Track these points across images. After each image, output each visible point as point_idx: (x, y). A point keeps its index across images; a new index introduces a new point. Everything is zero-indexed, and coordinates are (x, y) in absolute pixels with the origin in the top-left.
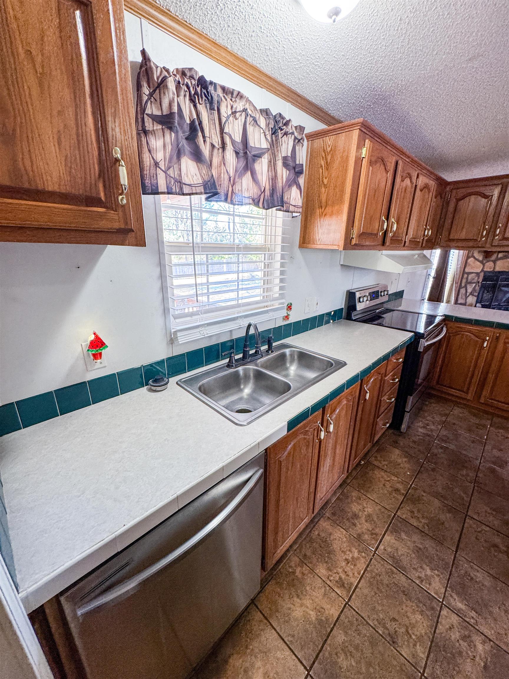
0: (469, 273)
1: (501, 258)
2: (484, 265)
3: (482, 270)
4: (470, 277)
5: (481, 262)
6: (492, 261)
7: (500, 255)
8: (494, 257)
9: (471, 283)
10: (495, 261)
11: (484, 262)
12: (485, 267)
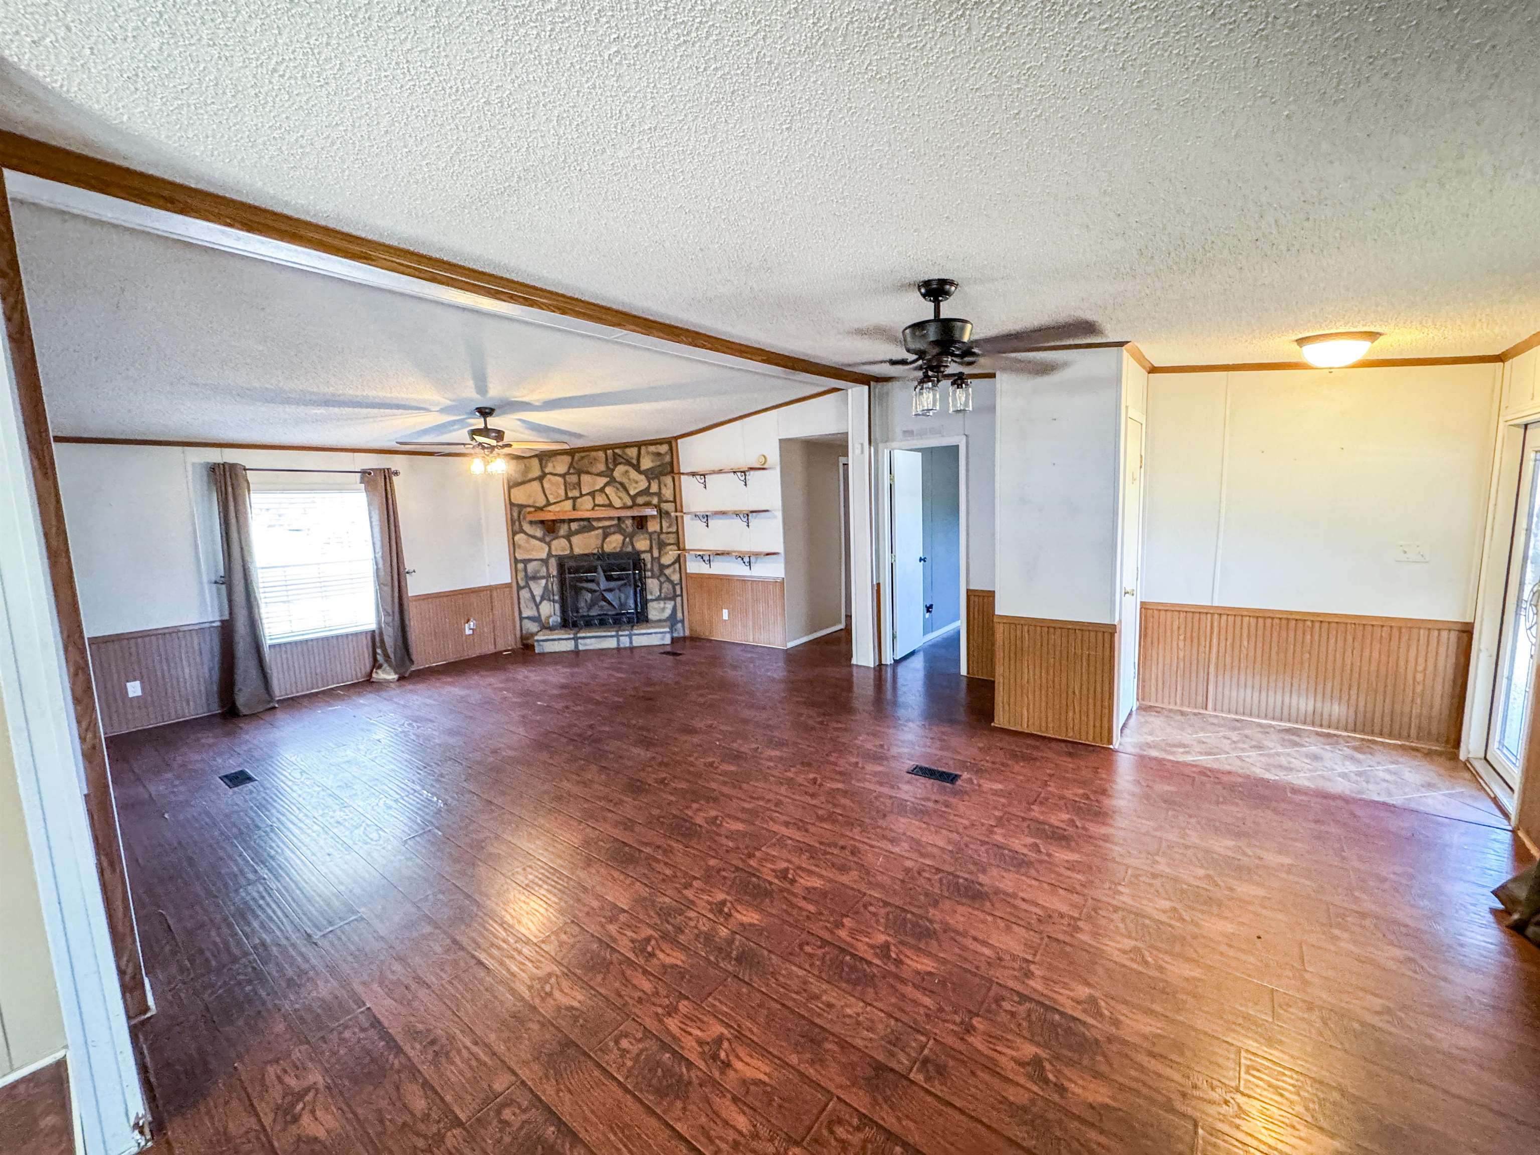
0: (526, 562)
2: (549, 544)
3: (550, 555)
4: (531, 567)
6: (563, 537)
9: (535, 578)
10: (568, 537)
11: (548, 539)
12: (553, 547)
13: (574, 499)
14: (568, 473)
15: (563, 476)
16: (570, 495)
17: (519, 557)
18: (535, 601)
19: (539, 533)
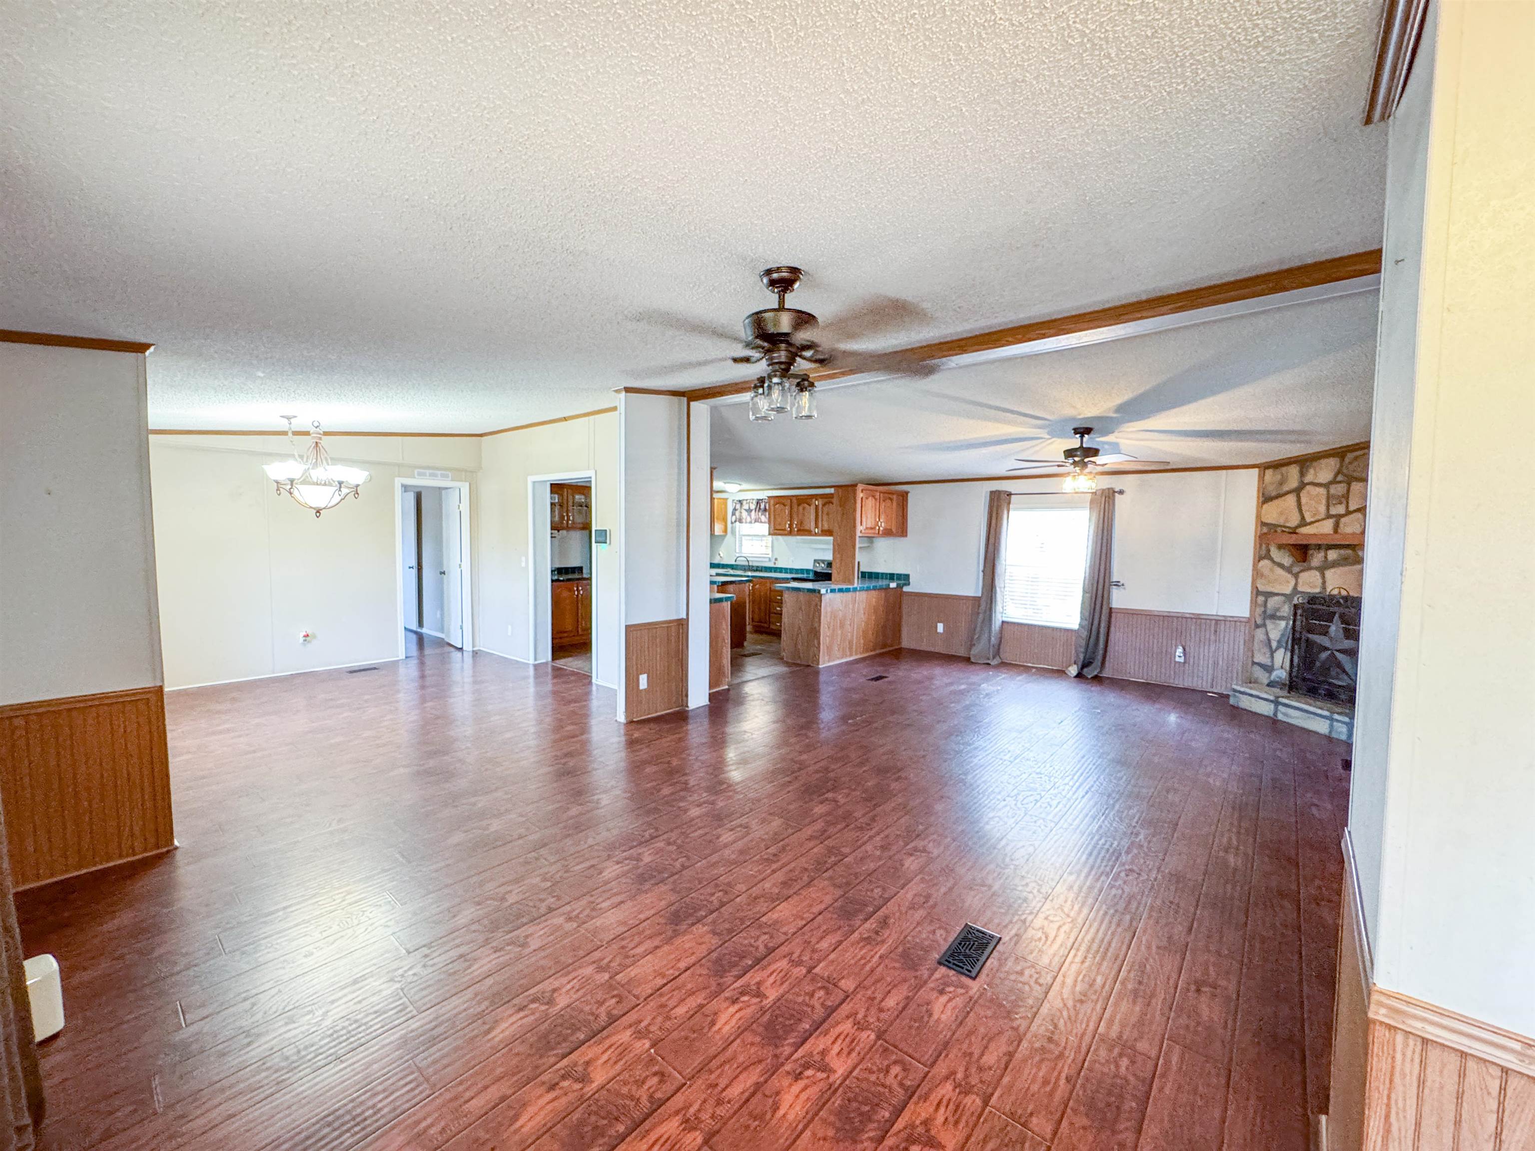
0: (1269, 595)
1: (1334, 564)
2: (1296, 576)
3: (1295, 590)
4: (1273, 602)
5: (1288, 570)
6: (1316, 569)
7: (1333, 555)
8: (1317, 559)
9: (1273, 617)
10: (1322, 570)
11: (1296, 569)
12: (1300, 581)
13: (1339, 517)
14: (1334, 482)
15: (1326, 486)
16: (1334, 511)
17: (1261, 588)
18: (1271, 647)
19: (1287, 560)
